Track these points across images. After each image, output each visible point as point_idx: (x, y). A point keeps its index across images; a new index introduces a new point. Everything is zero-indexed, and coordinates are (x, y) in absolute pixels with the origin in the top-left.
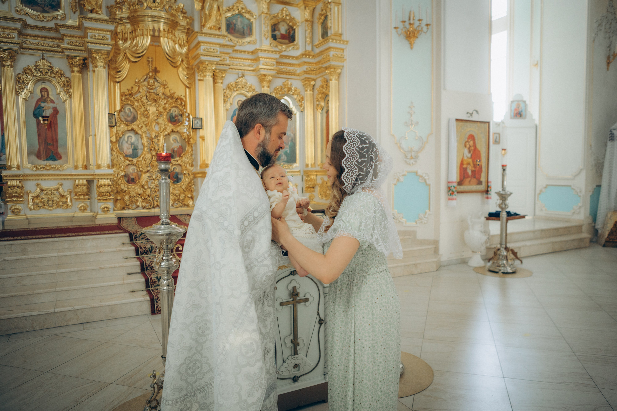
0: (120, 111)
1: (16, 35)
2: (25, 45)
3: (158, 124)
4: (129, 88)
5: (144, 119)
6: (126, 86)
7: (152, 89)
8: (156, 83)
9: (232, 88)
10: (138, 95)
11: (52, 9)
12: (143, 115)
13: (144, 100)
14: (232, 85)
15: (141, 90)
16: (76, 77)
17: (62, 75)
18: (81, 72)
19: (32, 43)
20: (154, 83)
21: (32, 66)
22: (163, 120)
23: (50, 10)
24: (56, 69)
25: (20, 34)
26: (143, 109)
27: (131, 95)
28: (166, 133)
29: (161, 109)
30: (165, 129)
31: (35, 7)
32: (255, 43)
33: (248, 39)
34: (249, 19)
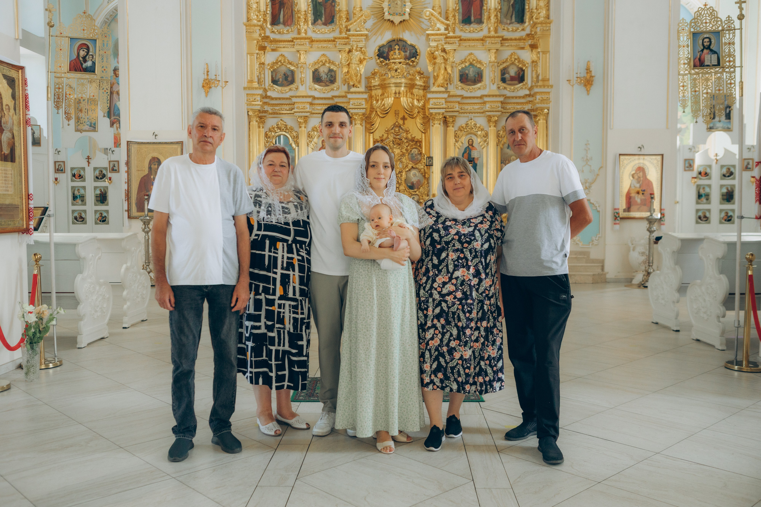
1: (308, 106)
2: (313, 112)
3: (402, 162)
4: (381, 135)
6: (377, 135)
7: (398, 135)
8: (401, 130)
9: (462, 129)
10: (388, 140)
11: (331, 83)
13: (392, 144)
14: (462, 127)
15: (389, 137)
19: (318, 110)
20: (399, 130)
22: (406, 159)
23: (329, 84)
25: (311, 104)
27: (382, 141)
28: (407, 169)
29: (404, 151)
30: (407, 166)
31: (321, 84)
32: (485, 88)
33: (479, 85)
34: (480, 68)
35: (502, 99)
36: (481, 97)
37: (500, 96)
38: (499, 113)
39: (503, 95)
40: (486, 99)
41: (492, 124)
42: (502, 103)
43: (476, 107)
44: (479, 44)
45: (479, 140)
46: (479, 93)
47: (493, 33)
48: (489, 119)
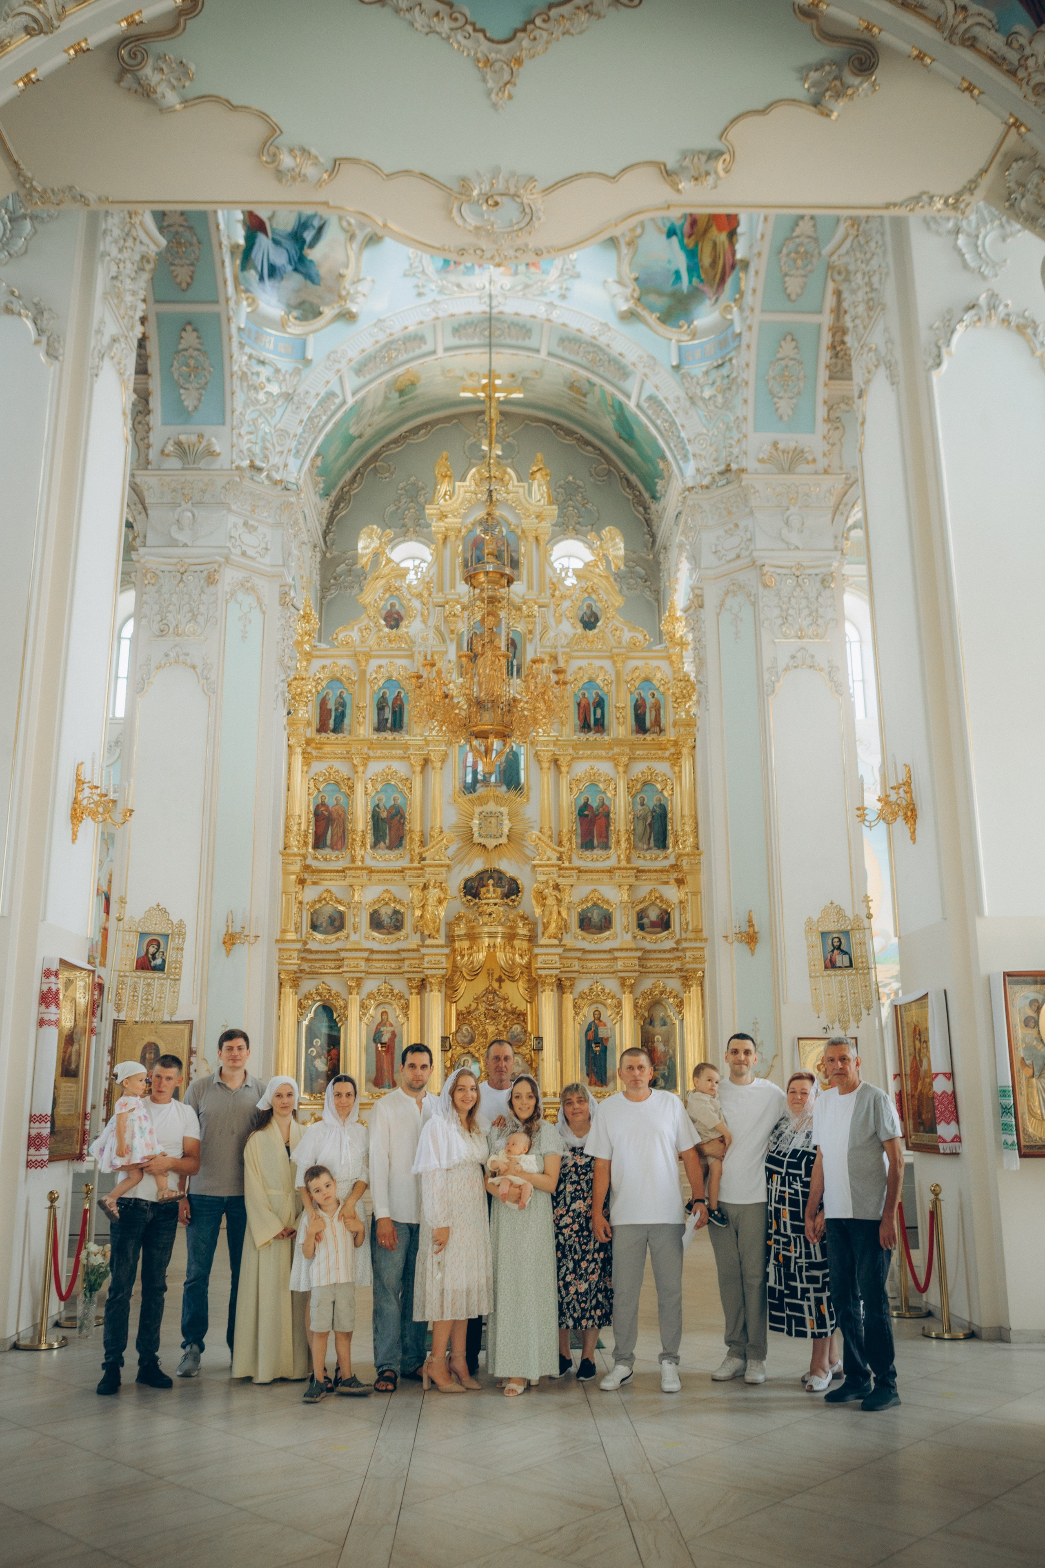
0: (457, 1031)
1: (363, 963)
2: (370, 971)
4: (468, 1006)
5: (482, 1040)
6: (462, 1006)
7: (492, 1005)
8: (496, 998)
9: (585, 996)
10: (477, 1012)
11: (396, 929)
12: (481, 1034)
13: (482, 1018)
14: (585, 993)
15: (479, 1007)
16: (414, 1000)
17: (402, 997)
18: (418, 993)
19: (376, 968)
20: (494, 997)
21: (375, 991)
23: (394, 931)
24: (396, 992)
25: (368, 960)
26: (481, 1028)
27: (469, 1013)
29: (501, 1027)
31: (381, 931)
32: (615, 937)
33: (607, 933)
34: (608, 910)
35: (639, 954)
36: (610, 951)
38: (636, 974)
39: (641, 949)
40: (617, 954)
41: (627, 991)
42: (639, 958)
43: (604, 964)
44: (605, 876)
46: (607, 945)
47: (624, 863)
48: (623, 982)
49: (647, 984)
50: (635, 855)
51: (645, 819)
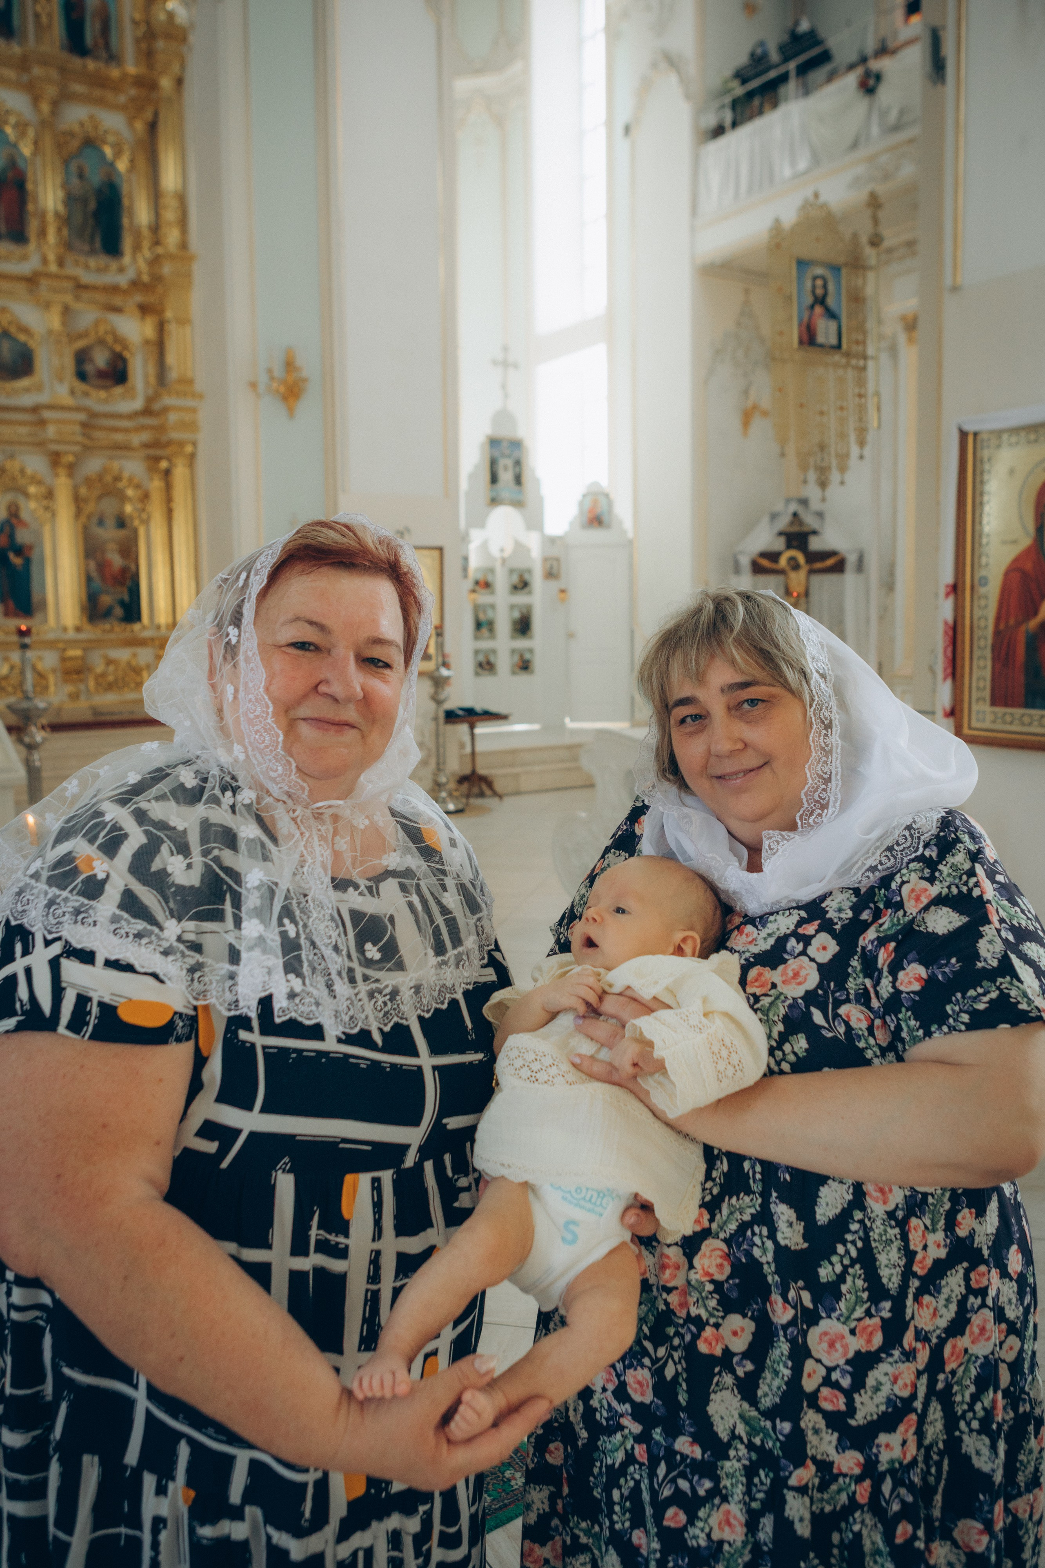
32: (39, 388)
33: (25, 382)
34: (25, 345)
35: (82, 417)
36: (35, 409)
37: (78, 409)
38: (76, 448)
39: (87, 410)
40: (47, 414)
41: (62, 472)
42: (84, 425)
43: (23, 430)
44: (21, 288)
45: (33, 505)
46: (28, 400)
47: (53, 268)
48: (55, 459)
49: (94, 465)
50: (69, 259)
51: (84, 201)
